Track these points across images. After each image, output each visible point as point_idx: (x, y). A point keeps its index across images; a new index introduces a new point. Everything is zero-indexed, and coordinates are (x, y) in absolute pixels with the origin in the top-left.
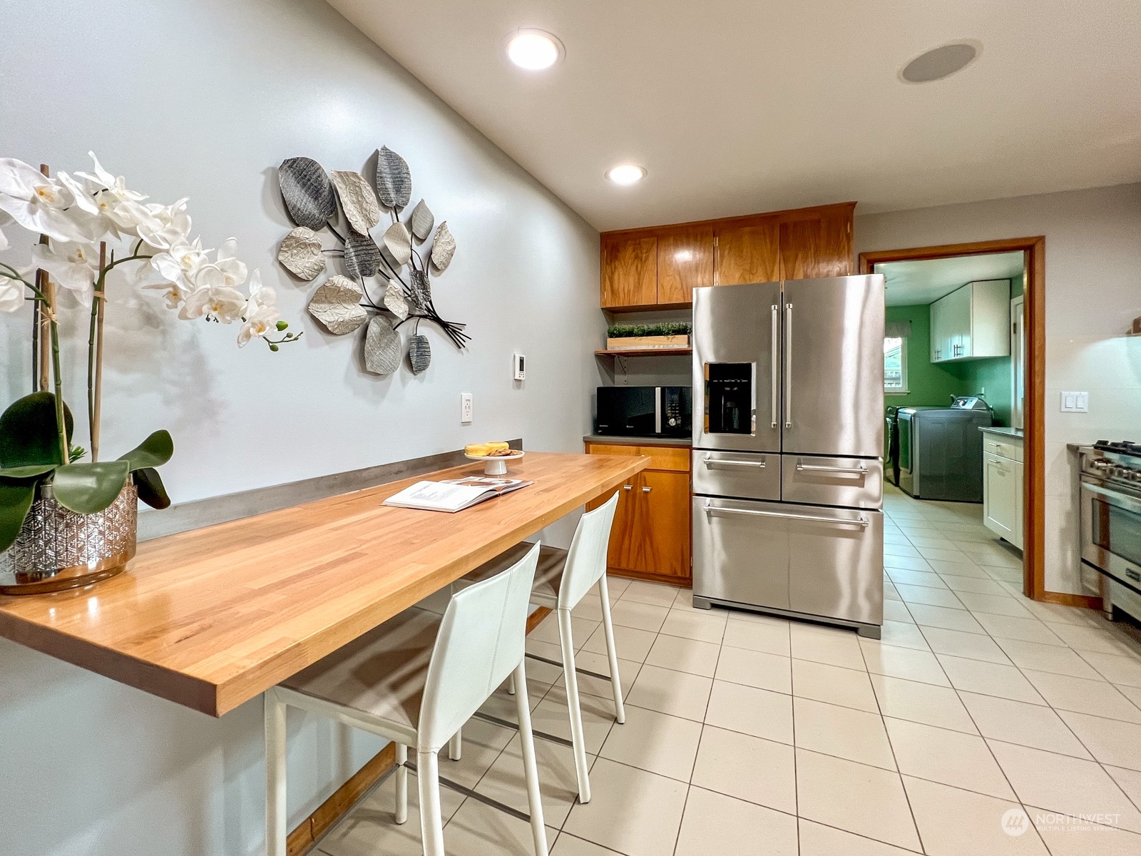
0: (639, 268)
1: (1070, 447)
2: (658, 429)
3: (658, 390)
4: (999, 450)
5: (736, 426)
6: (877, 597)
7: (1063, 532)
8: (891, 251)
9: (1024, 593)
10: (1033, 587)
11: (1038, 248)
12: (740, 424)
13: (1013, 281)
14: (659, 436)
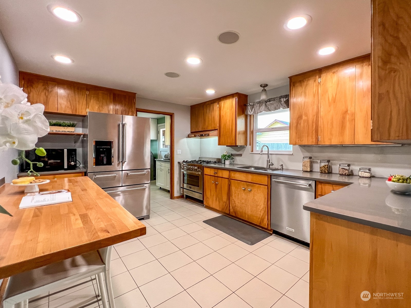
0: (47, 94)
1: (178, 162)
2: (66, 167)
3: (65, 151)
4: (161, 165)
5: (105, 162)
6: (149, 208)
7: (177, 182)
8: (143, 109)
9: (170, 199)
10: (172, 197)
11: (173, 116)
12: (107, 161)
13: (158, 120)
14: (66, 170)
